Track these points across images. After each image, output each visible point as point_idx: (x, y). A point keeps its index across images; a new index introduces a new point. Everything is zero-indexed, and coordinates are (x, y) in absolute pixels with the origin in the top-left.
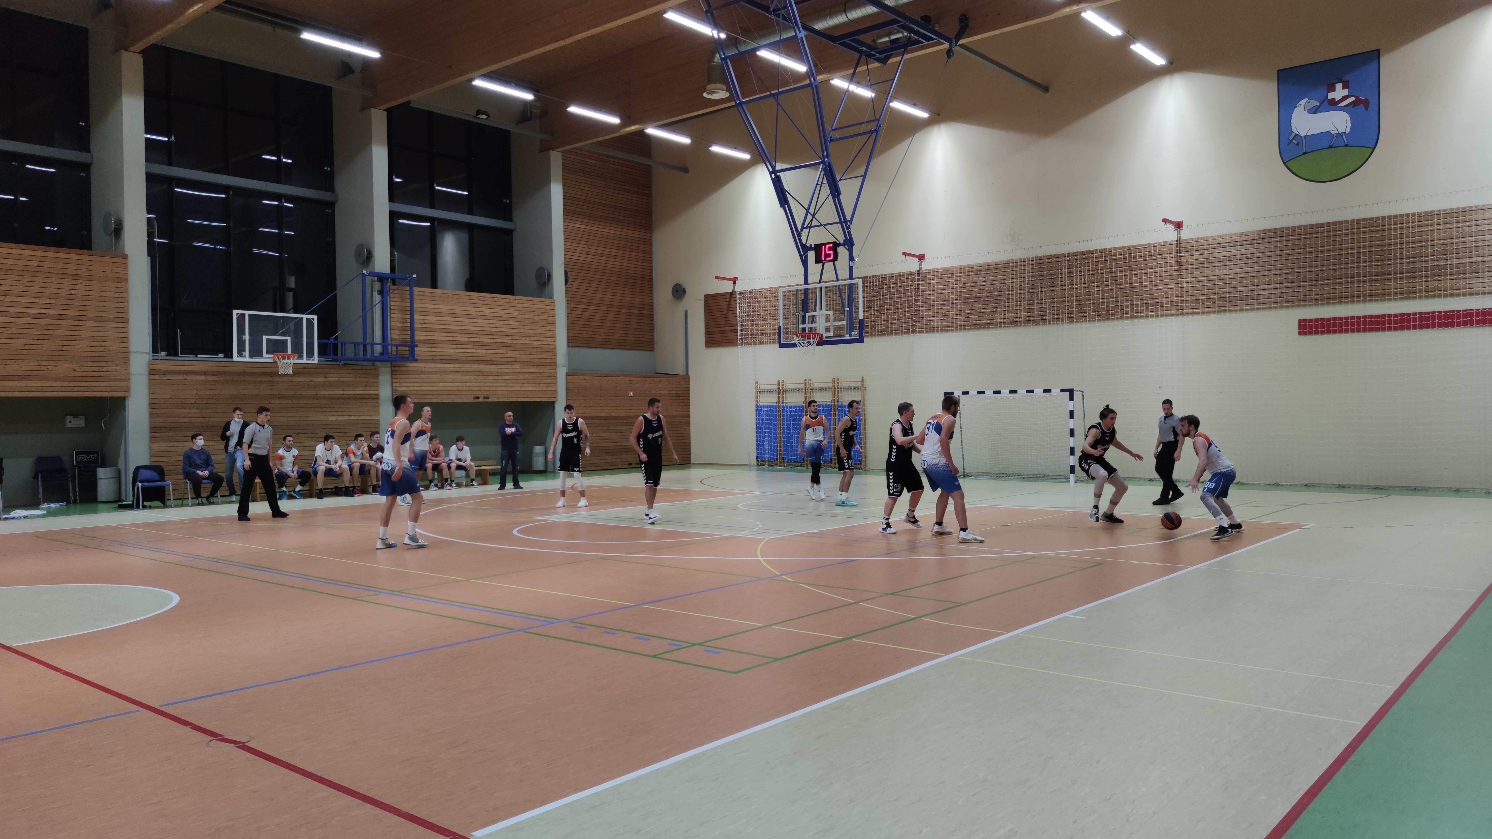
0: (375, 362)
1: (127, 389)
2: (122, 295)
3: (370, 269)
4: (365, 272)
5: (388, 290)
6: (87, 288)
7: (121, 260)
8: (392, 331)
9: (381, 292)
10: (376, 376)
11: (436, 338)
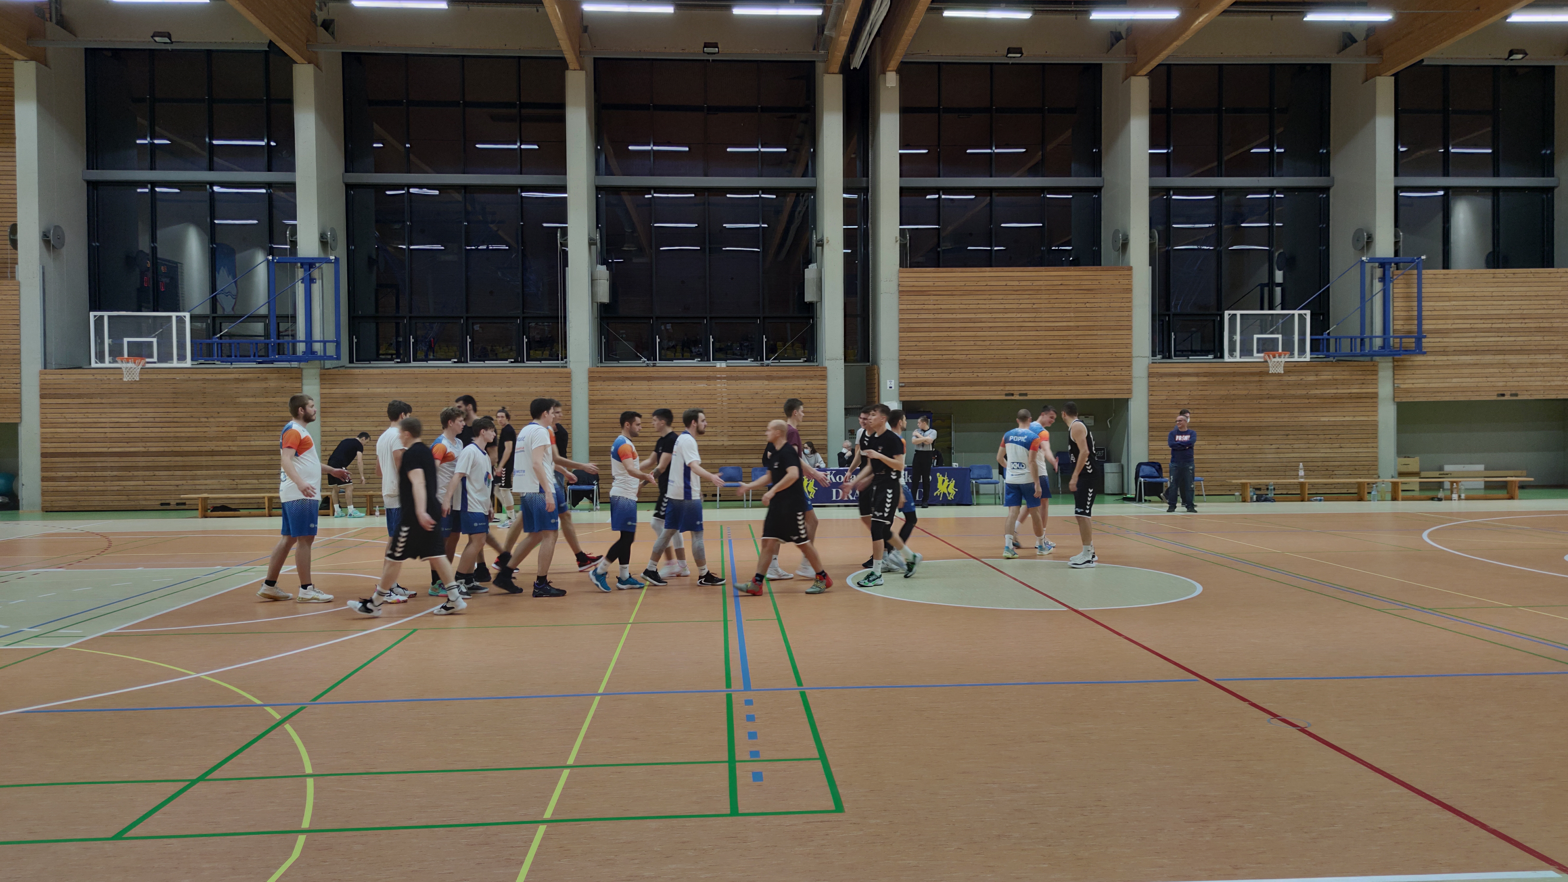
0: (1374, 358)
1: (1130, 391)
2: (1127, 304)
3: (1370, 255)
4: (1364, 258)
5: (1391, 276)
6: (1099, 300)
7: (1126, 272)
8: (1395, 321)
9: (1383, 279)
10: (1375, 372)
11: (1449, 326)
